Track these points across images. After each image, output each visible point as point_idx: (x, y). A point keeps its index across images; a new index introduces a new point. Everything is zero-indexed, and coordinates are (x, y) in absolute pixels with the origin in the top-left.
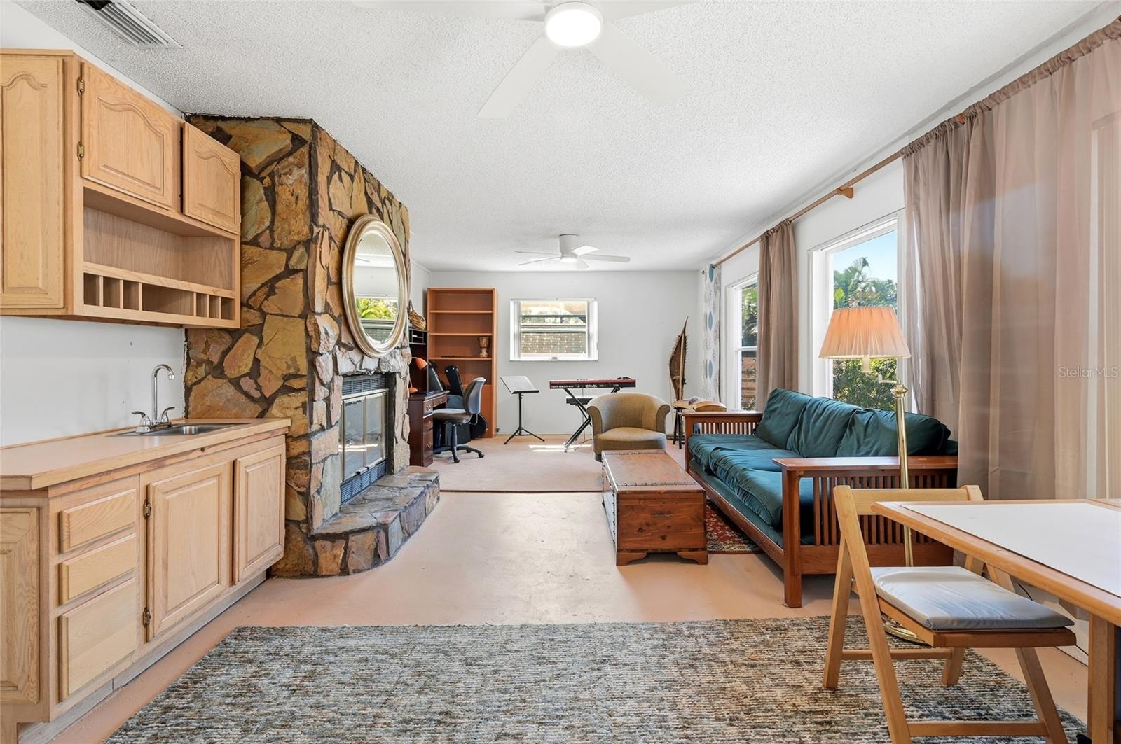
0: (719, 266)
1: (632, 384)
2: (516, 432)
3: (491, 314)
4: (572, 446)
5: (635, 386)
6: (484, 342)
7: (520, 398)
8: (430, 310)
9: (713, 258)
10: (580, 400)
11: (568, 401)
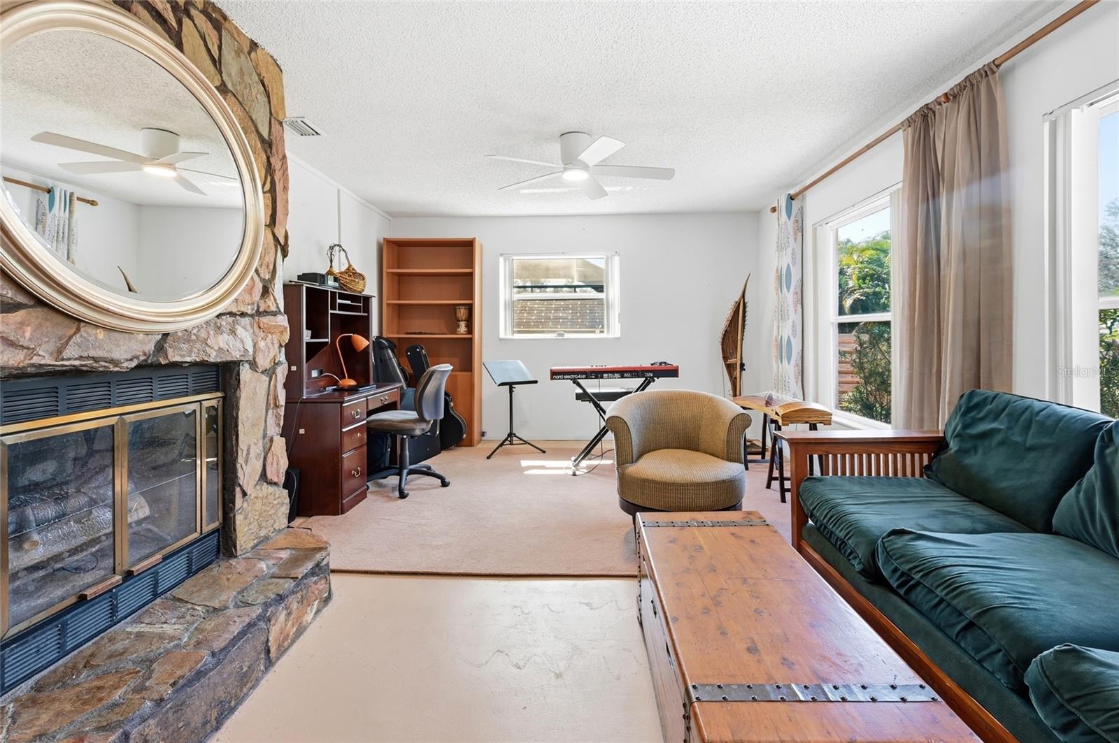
0: (800, 196)
1: (673, 372)
2: (506, 439)
3: (471, 275)
4: (584, 463)
5: (678, 377)
6: (462, 313)
7: (511, 391)
8: (388, 268)
9: (792, 186)
10: (594, 394)
11: (578, 397)
